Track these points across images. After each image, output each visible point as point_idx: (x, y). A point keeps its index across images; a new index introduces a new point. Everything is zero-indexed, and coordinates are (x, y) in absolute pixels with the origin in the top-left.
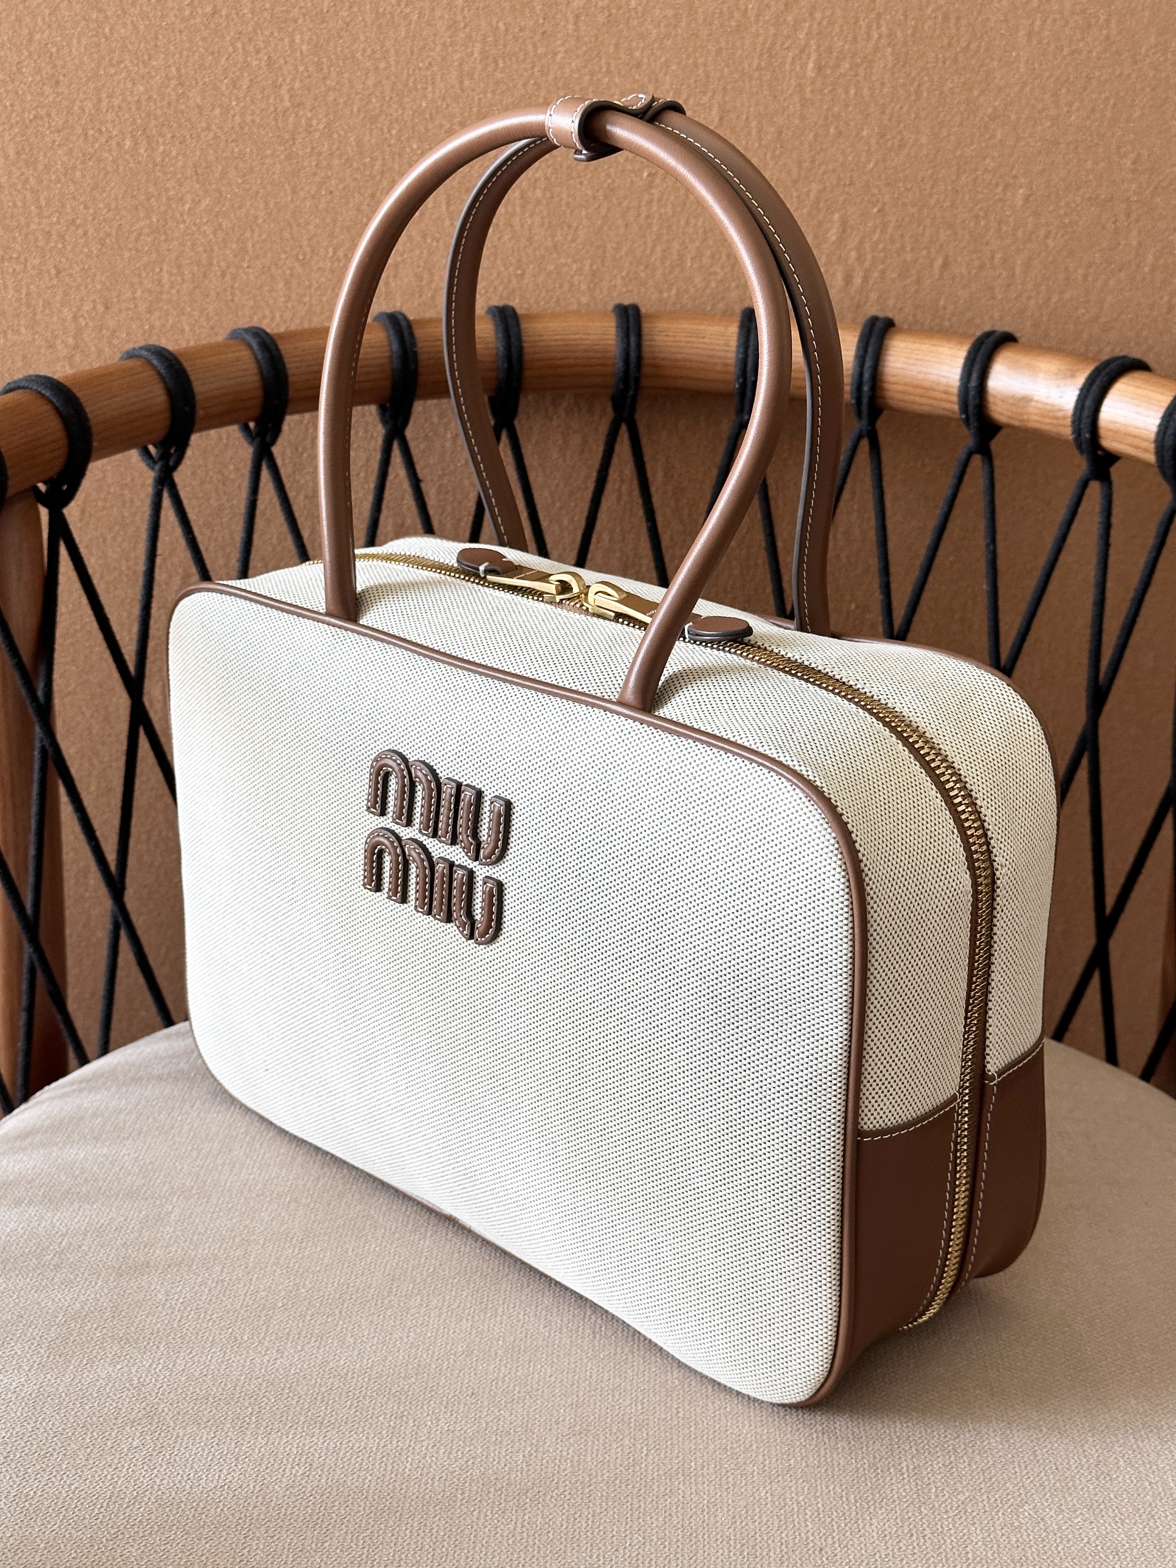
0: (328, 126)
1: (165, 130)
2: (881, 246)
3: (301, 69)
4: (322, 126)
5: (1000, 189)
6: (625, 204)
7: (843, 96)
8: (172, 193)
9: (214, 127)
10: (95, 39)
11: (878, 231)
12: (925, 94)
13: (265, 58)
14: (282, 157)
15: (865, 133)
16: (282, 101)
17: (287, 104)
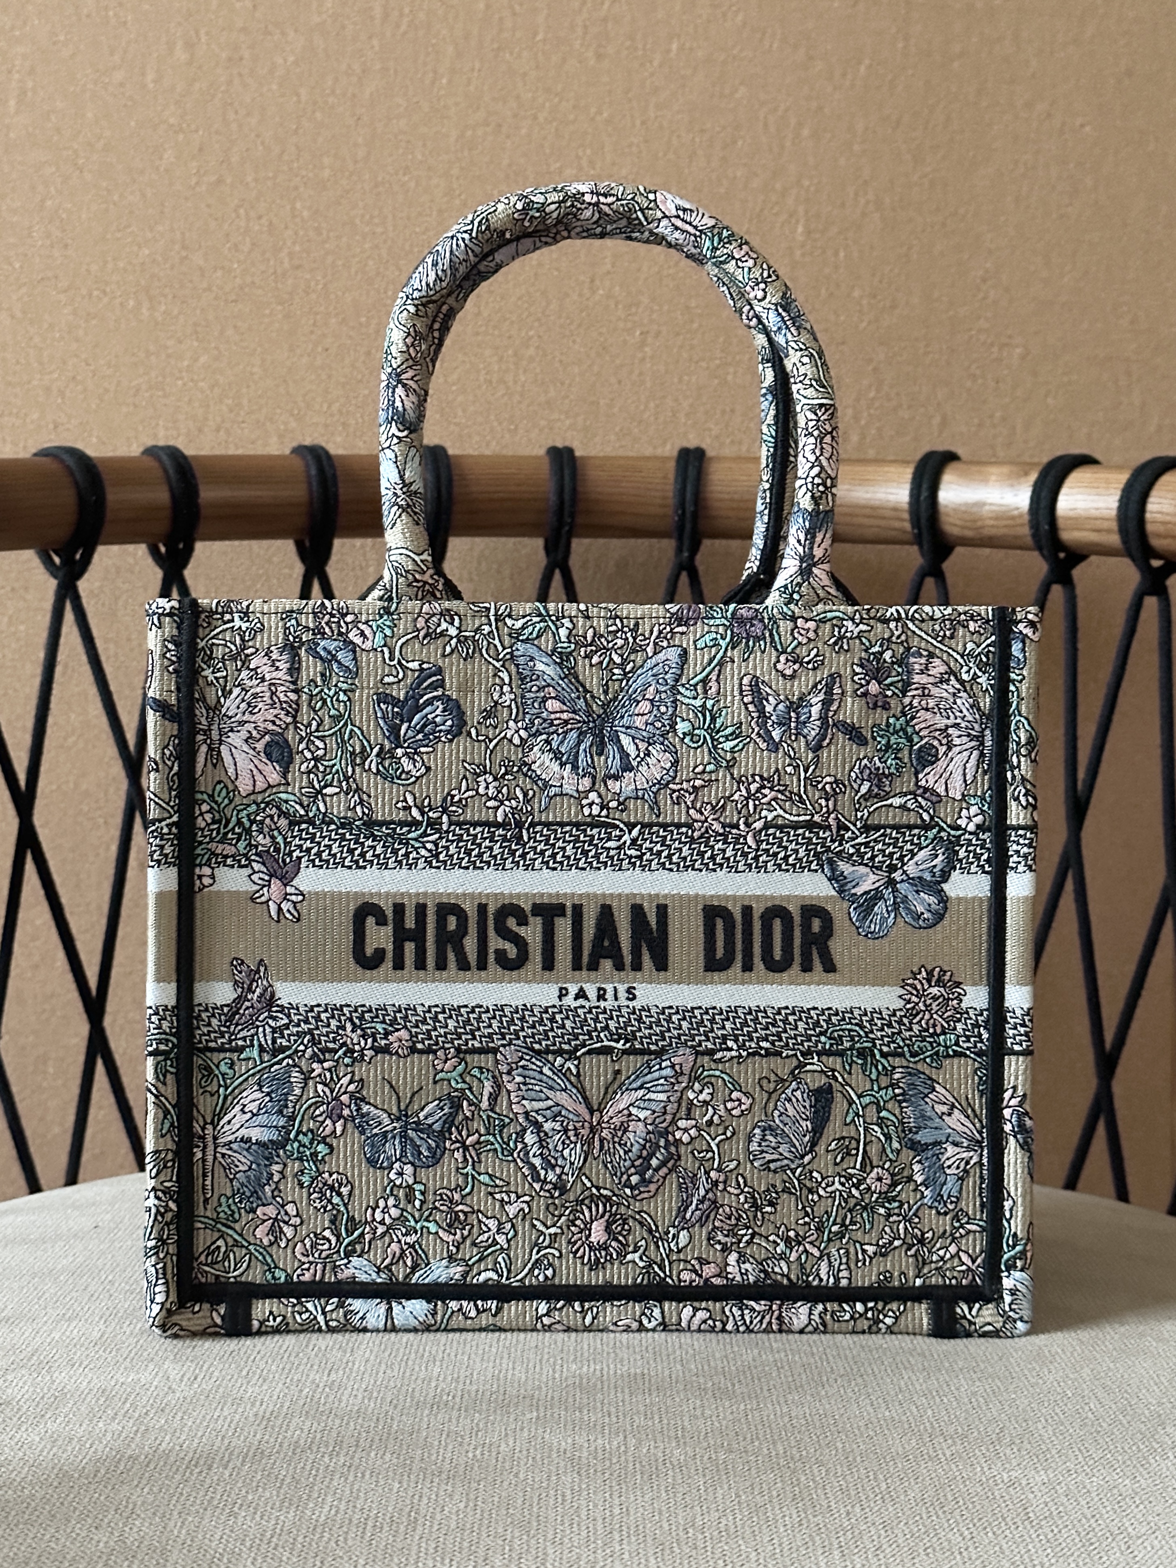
0: (325, 285)
1: (167, 290)
2: (877, 404)
3: (301, 233)
4: (320, 286)
5: (995, 349)
6: (618, 362)
7: (833, 259)
8: (170, 351)
9: (214, 288)
10: (104, 206)
11: (873, 388)
12: (915, 256)
13: (267, 224)
14: (280, 316)
15: (856, 293)
16: (282, 263)
17: (286, 265)
